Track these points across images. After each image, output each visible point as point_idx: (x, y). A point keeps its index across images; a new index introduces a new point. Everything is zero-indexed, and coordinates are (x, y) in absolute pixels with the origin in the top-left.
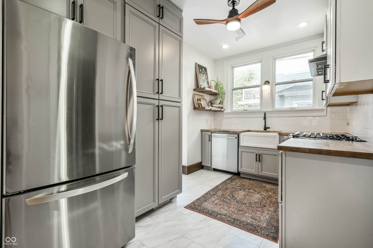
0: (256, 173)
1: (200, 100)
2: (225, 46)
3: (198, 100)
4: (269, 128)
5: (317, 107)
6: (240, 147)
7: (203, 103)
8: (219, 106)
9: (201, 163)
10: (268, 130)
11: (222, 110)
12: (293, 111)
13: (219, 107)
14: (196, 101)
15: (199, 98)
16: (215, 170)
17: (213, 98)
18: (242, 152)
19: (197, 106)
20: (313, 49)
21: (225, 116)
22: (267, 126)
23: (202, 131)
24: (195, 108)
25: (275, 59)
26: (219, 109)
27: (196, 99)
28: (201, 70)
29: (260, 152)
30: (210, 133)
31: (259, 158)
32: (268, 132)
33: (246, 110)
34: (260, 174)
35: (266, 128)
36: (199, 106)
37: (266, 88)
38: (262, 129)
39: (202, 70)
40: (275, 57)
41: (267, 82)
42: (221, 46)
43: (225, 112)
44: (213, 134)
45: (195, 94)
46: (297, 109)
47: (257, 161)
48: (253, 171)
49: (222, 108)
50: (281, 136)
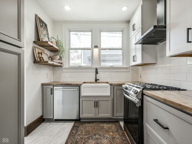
0: (95, 117)
1: (41, 54)
2: (67, 8)
3: (39, 53)
4: (98, 80)
5: (125, 66)
6: (80, 97)
7: (45, 58)
8: (59, 61)
9: (42, 116)
10: (98, 81)
11: (62, 65)
12: (112, 68)
13: (59, 63)
14: (36, 55)
15: (40, 52)
16: (57, 120)
17: (52, 54)
18: (82, 101)
19: (38, 59)
20: (122, 30)
21: (64, 71)
22: (97, 79)
23: (43, 85)
24: (35, 62)
25: (101, 31)
26: (59, 64)
27: (37, 52)
28: (41, 24)
29: (97, 99)
30: (52, 87)
31: (96, 105)
32: (98, 83)
33: (81, 66)
34: (97, 117)
35: (96, 80)
36: (41, 60)
37: (96, 50)
38: (94, 81)
39: (43, 24)
40: (101, 30)
41: (96, 47)
42: (64, 7)
43: (64, 67)
44: (55, 87)
45: (35, 47)
46: (114, 67)
47: (95, 107)
48: (92, 115)
49: (62, 63)
50: (111, 86)
